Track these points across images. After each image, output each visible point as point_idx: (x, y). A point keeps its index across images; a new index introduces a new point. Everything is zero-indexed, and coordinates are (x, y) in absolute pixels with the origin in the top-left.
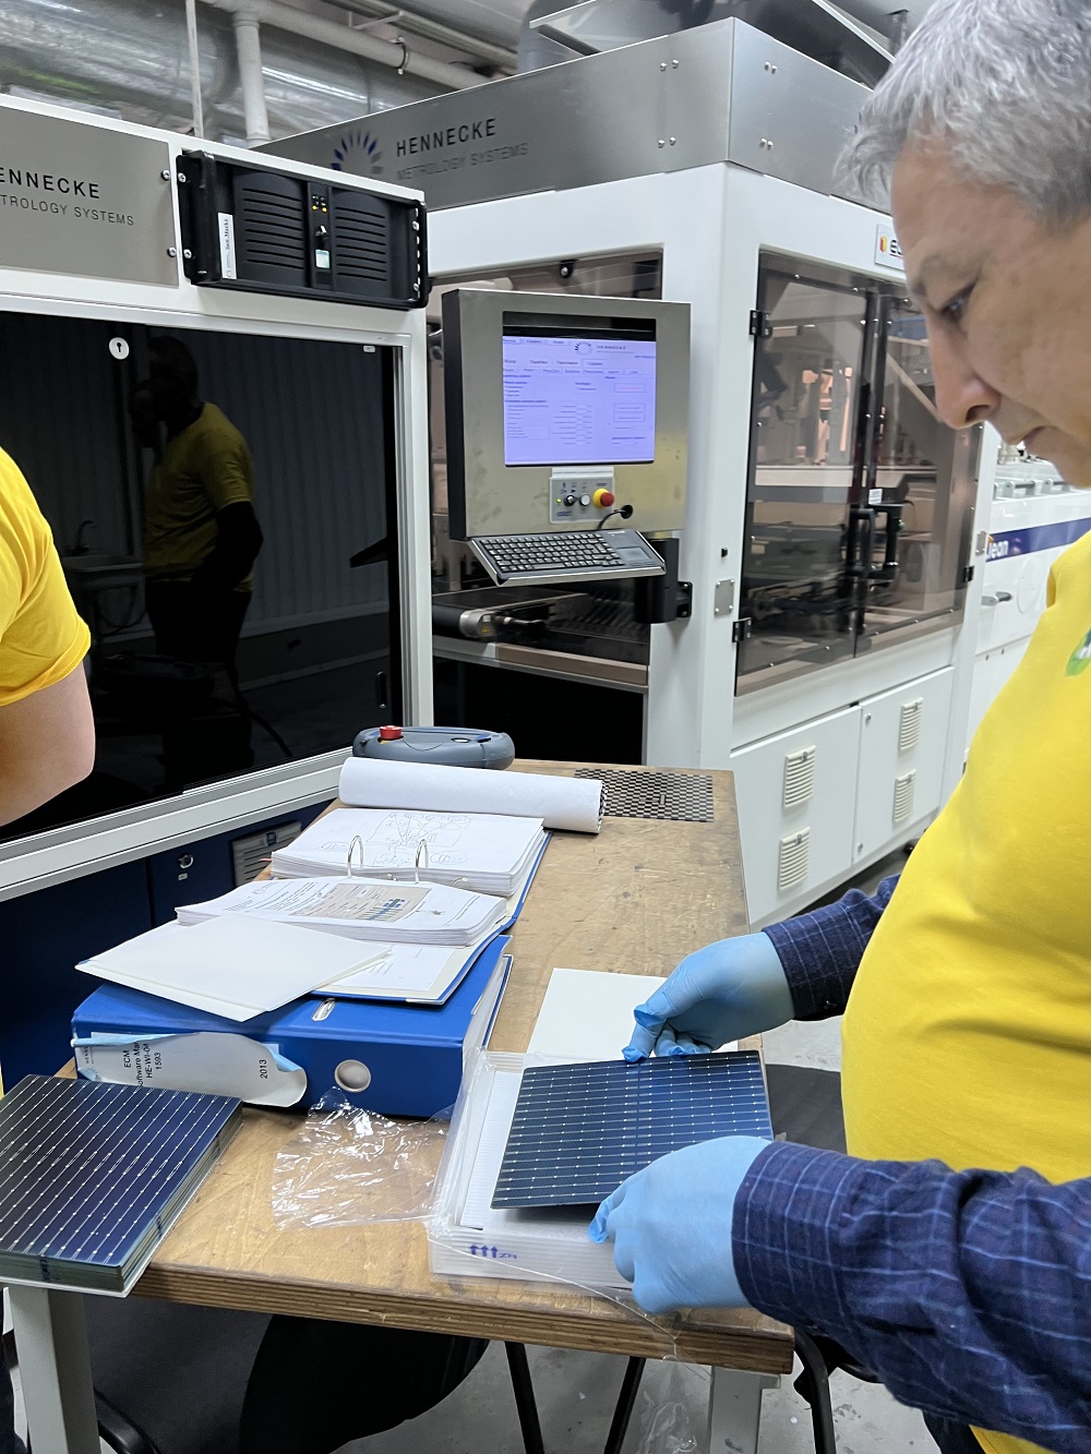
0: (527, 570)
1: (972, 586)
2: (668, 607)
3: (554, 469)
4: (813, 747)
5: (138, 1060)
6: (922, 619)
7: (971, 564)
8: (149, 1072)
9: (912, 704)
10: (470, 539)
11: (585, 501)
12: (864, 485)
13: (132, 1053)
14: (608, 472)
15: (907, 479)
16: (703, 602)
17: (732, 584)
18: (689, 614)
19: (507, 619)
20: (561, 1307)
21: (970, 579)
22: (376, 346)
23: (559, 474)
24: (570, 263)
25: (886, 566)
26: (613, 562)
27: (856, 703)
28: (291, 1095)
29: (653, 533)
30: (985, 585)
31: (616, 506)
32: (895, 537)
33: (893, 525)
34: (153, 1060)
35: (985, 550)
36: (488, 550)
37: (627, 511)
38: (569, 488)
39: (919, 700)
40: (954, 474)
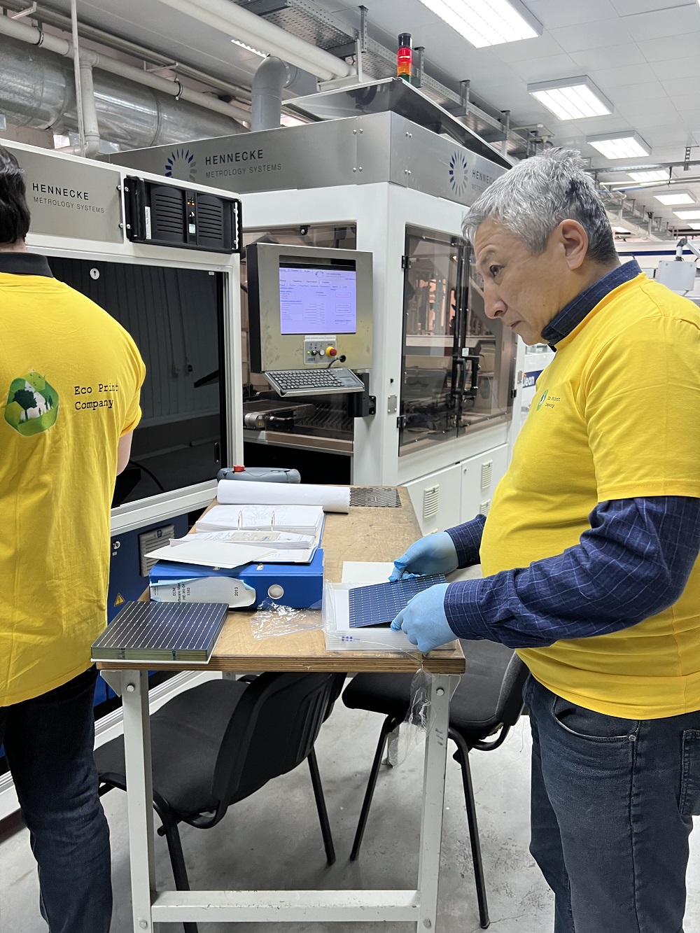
0: (295, 388)
1: (516, 400)
2: (365, 409)
3: (306, 336)
4: (438, 485)
5: (179, 592)
6: (491, 418)
7: (515, 388)
8: (184, 597)
9: (487, 463)
10: (264, 372)
11: (322, 353)
12: (459, 346)
13: (176, 589)
14: (333, 338)
15: (480, 342)
16: (382, 406)
17: (396, 397)
18: (375, 413)
19: (272, 418)
20: (379, 656)
21: (515, 396)
22: (215, 272)
23: (308, 339)
24: (306, 227)
25: (472, 389)
26: (339, 384)
27: (459, 462)
28: (249, 601)
29: (356, 370)
30: (522, 400)
31: (338, 356)
32: (476, 373)
33: (475, 368)
34: (186, 592)
35: (522, 381)
36: (274, 378)
37: (343, 359)
38: (313, 346)
39: (491, 461)
40: (503, 340)
